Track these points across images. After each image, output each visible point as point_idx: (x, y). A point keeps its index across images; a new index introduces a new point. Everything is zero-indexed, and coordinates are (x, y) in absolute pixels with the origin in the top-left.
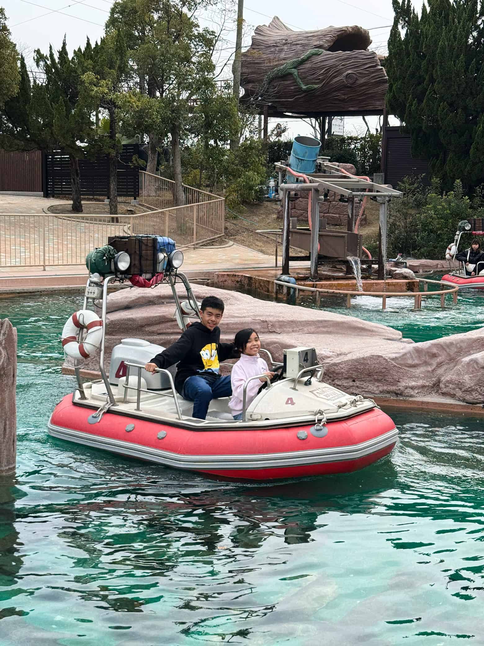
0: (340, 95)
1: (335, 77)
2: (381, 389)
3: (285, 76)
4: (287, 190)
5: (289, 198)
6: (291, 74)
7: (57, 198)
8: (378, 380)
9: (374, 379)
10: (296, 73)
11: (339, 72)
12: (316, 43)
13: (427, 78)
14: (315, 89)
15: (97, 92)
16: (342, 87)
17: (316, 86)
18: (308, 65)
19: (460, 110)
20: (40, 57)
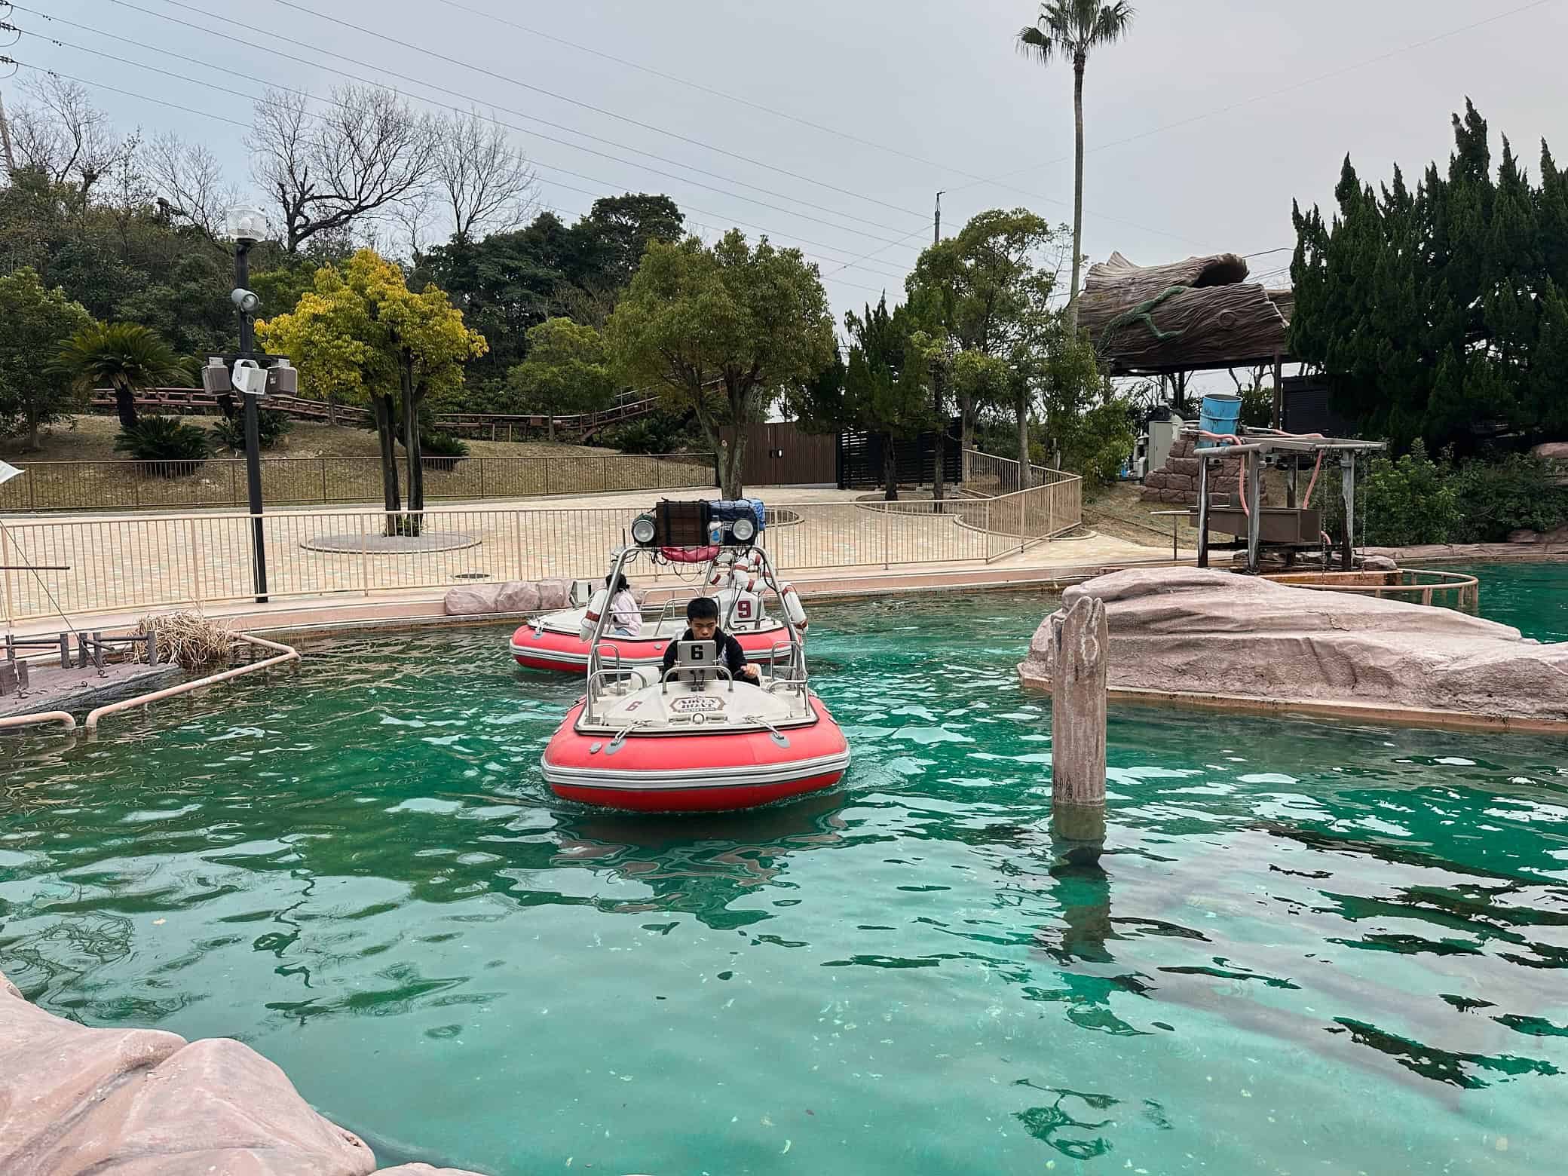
0: (1212, 342)
1: (1206, 318)
2: (1538, 707)
3: (1136, 322)
4: (1204, 455)
5: (1207, 465)
6: (1142, 320)
7: (854, 489)
8: (1531, 695)
9: (1526, 692)
10: (1149, 319)
11: (1211, 313)
12: (1175, 279)
13: (1356, 309)
14: (1176, 336)
15: (929, 353)
16: (1215, 331)
17: (1177, 333)
18: (1165, 307)
19: (1409, 347)
20: (852, 321)
